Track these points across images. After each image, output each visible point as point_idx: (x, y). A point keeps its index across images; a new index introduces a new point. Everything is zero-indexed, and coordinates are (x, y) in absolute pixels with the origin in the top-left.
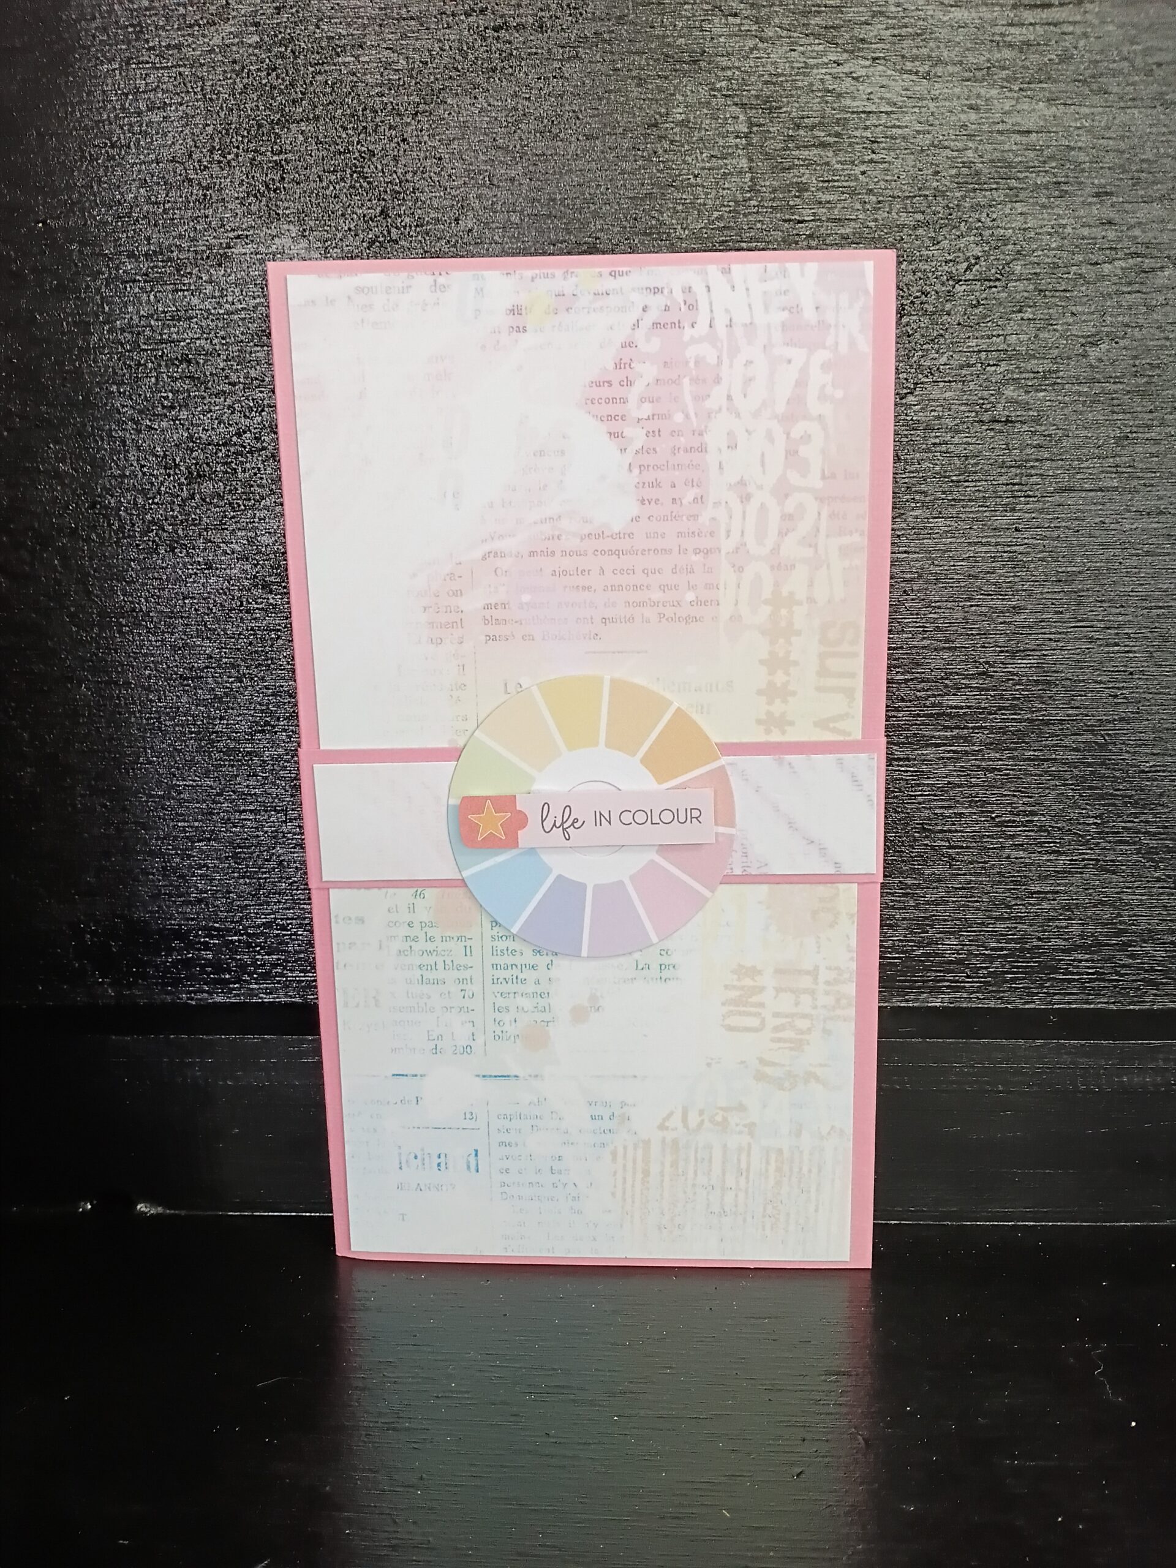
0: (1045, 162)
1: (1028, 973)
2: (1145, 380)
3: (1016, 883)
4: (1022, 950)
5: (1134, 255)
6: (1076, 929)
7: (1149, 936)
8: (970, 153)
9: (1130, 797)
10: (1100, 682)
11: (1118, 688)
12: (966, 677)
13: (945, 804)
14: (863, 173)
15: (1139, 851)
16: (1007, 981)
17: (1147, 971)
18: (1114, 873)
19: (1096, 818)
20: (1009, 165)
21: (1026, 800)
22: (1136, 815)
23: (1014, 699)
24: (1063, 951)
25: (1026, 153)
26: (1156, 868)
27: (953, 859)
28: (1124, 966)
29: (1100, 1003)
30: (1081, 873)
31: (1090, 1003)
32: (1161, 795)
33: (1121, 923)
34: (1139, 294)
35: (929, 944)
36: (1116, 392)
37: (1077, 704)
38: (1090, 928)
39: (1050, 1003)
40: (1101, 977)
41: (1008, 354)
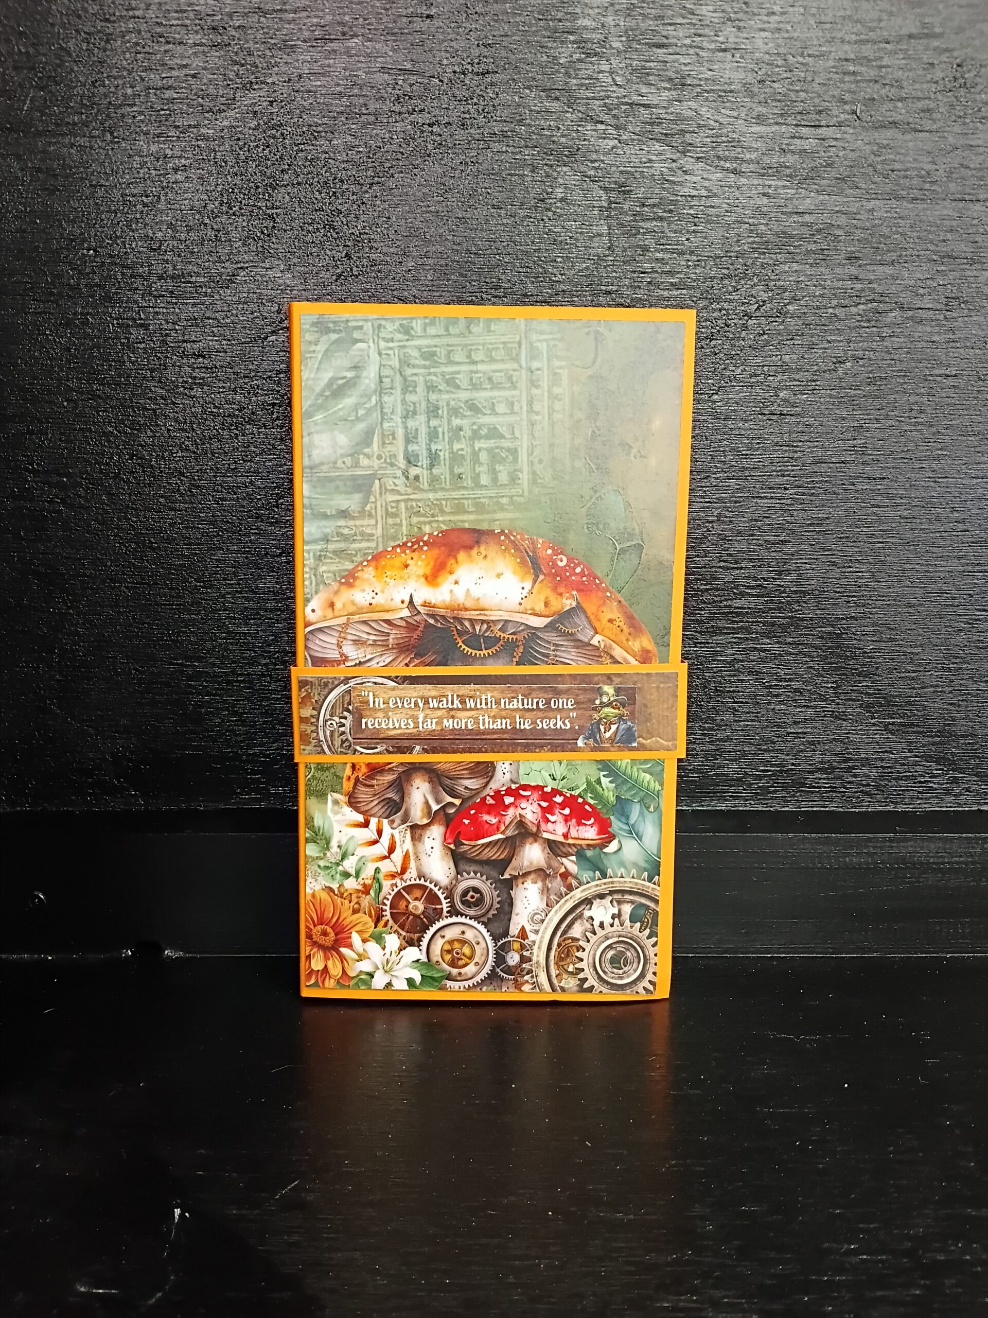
0: (814, 235)
1: (785, 787)
2: (876, 388)
3: (779, 726)
4: (781, 772)
5: (872, 301)
6: (818, 757)
7: (866, 762)
9: (856, 669)
10: (839, 592)
12: (748, 587)
13: (732, 673)
14: (688, 239)
15: (861, 706)
16: (770, 793)
17: (864, 785)
18: (844, 720)
19: (833, 683)
21: (786, 671)
23: (780, 603)
24: (809, 772)
25: (801, 228)
26: (873, 717)
27: (737, 711)
28: (849, 782)
29: (833, 807)
31: (826, 807)
32: (877, 668)
33: (848, 753)
34: (875, 328)
35: (719, 768)
36: (856, 395)
37: (823, 607)
38: (827, 758)
39: (799, 807)
40: (833, 789)
41: (784, 368)
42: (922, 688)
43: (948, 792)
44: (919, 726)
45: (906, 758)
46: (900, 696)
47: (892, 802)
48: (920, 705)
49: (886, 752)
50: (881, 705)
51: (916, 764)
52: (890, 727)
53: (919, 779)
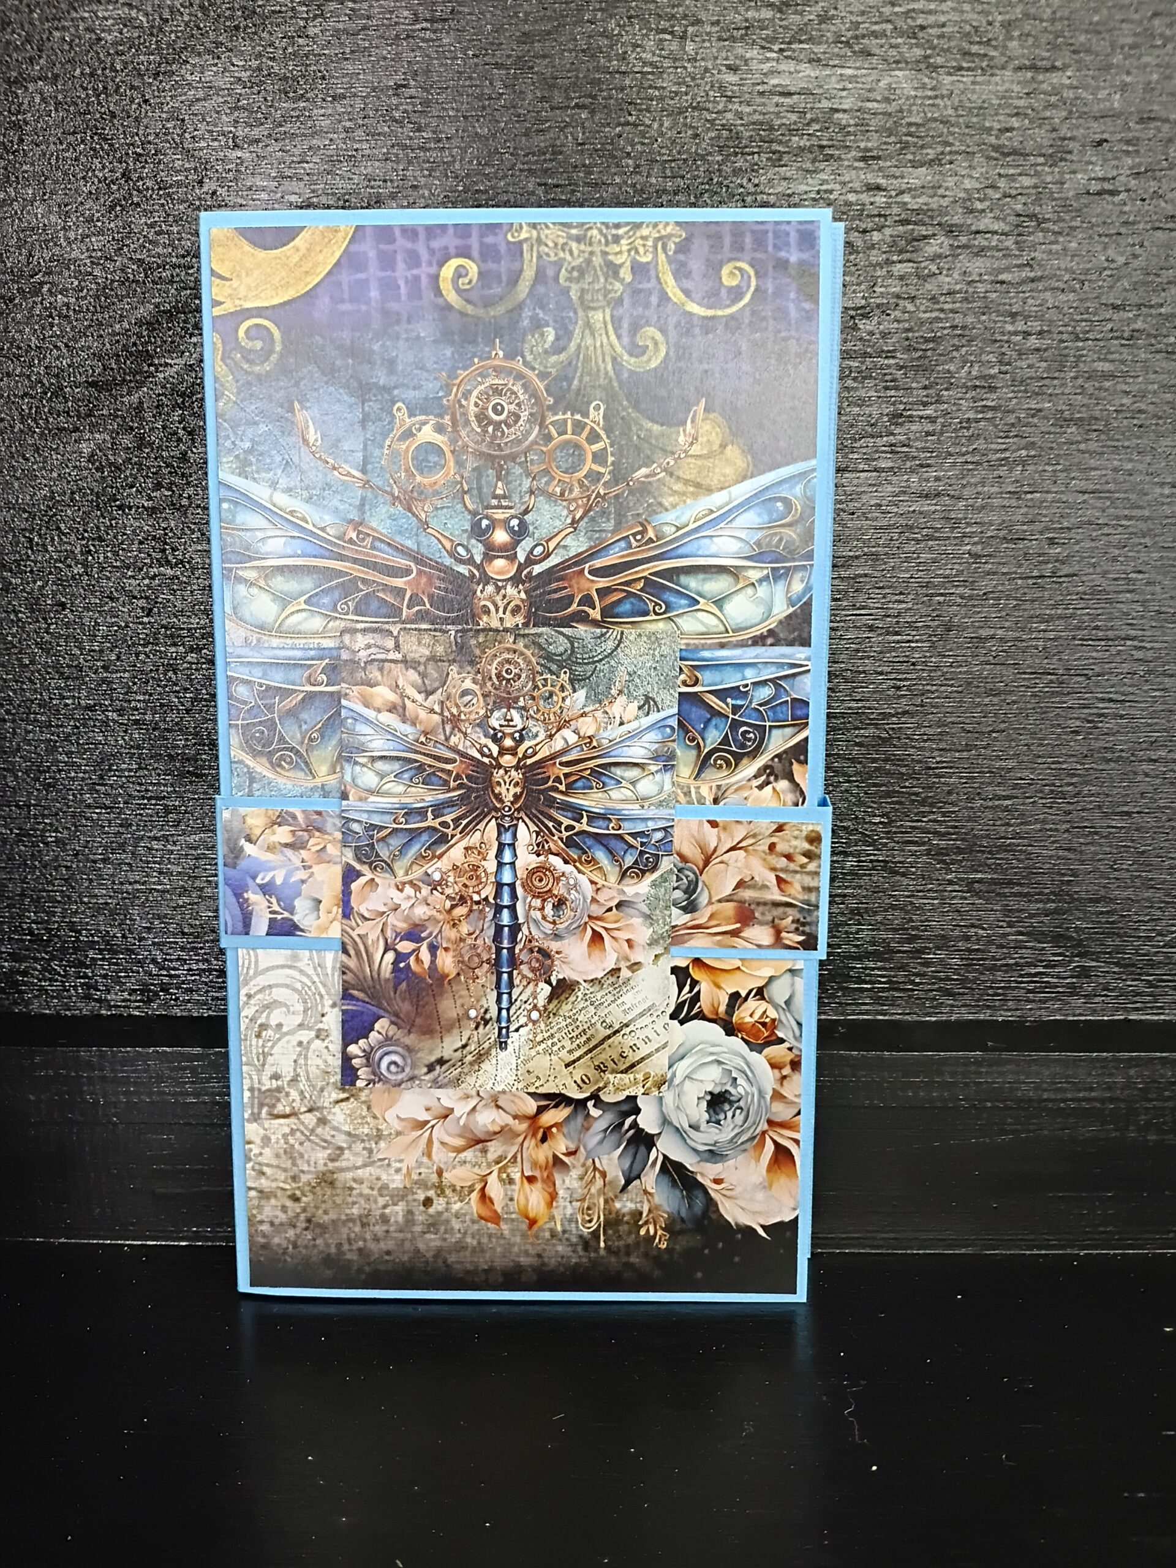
0: (808, 124)
2: (920, 353)
5: (905, 222)
6: (866, 935)
7: (943, 942)
8: (729, 115)
9: (917, 794)
10: (881, 673)
11: (900, 680)
15: (928, 853)
17: (941, 980)
18: (904, 875)
19: (882, 816)
20: (772, 129)
22: (923, 814)
24: (854, 958)
25: (789, 115)
26: (948, 871)
28: (917, 975)
29: (896, 1014)
30: (870, 875)
31: (885, 1015)
32: (949, 793)
33: (913, 928)
34: (911, 264)
36: (889, 366)
38: (884, 935)
39: (842, 1014)
40: (893, 986)
42: (1022, 824)
43: (1073, 990)
44: (1020, 884)
45: (1005, 935)
46: (988, 836)
47: (988, 1007)
48: (1020, 851)
49: (973, 926)
50: (960, 851)
51: (1019, 946)
52: (976, 885)
53: (1028, 970)
